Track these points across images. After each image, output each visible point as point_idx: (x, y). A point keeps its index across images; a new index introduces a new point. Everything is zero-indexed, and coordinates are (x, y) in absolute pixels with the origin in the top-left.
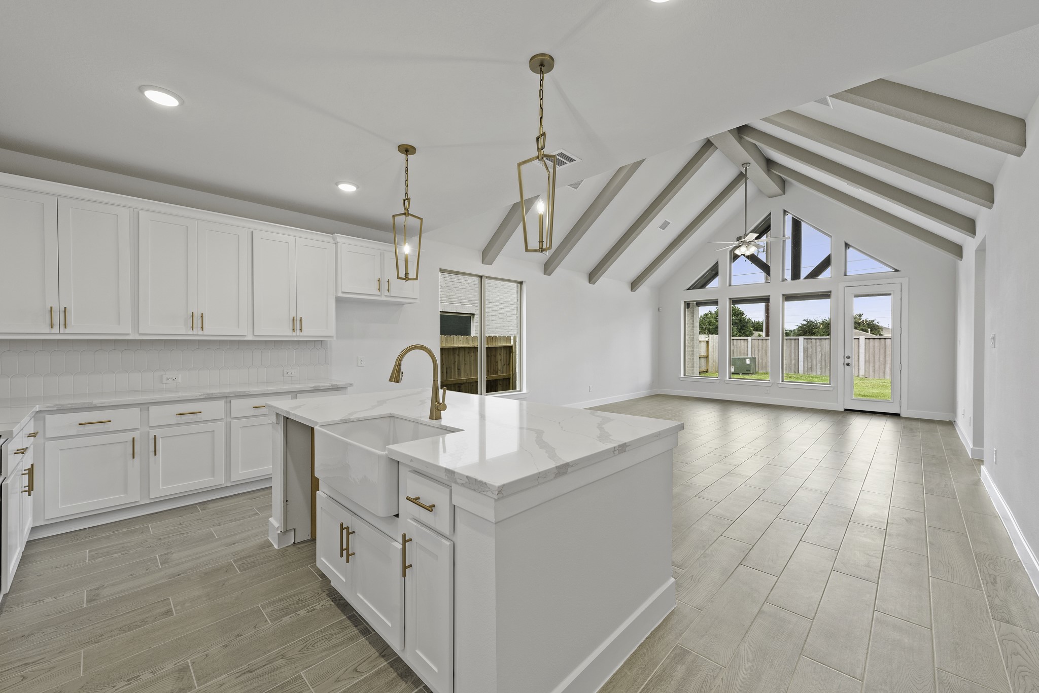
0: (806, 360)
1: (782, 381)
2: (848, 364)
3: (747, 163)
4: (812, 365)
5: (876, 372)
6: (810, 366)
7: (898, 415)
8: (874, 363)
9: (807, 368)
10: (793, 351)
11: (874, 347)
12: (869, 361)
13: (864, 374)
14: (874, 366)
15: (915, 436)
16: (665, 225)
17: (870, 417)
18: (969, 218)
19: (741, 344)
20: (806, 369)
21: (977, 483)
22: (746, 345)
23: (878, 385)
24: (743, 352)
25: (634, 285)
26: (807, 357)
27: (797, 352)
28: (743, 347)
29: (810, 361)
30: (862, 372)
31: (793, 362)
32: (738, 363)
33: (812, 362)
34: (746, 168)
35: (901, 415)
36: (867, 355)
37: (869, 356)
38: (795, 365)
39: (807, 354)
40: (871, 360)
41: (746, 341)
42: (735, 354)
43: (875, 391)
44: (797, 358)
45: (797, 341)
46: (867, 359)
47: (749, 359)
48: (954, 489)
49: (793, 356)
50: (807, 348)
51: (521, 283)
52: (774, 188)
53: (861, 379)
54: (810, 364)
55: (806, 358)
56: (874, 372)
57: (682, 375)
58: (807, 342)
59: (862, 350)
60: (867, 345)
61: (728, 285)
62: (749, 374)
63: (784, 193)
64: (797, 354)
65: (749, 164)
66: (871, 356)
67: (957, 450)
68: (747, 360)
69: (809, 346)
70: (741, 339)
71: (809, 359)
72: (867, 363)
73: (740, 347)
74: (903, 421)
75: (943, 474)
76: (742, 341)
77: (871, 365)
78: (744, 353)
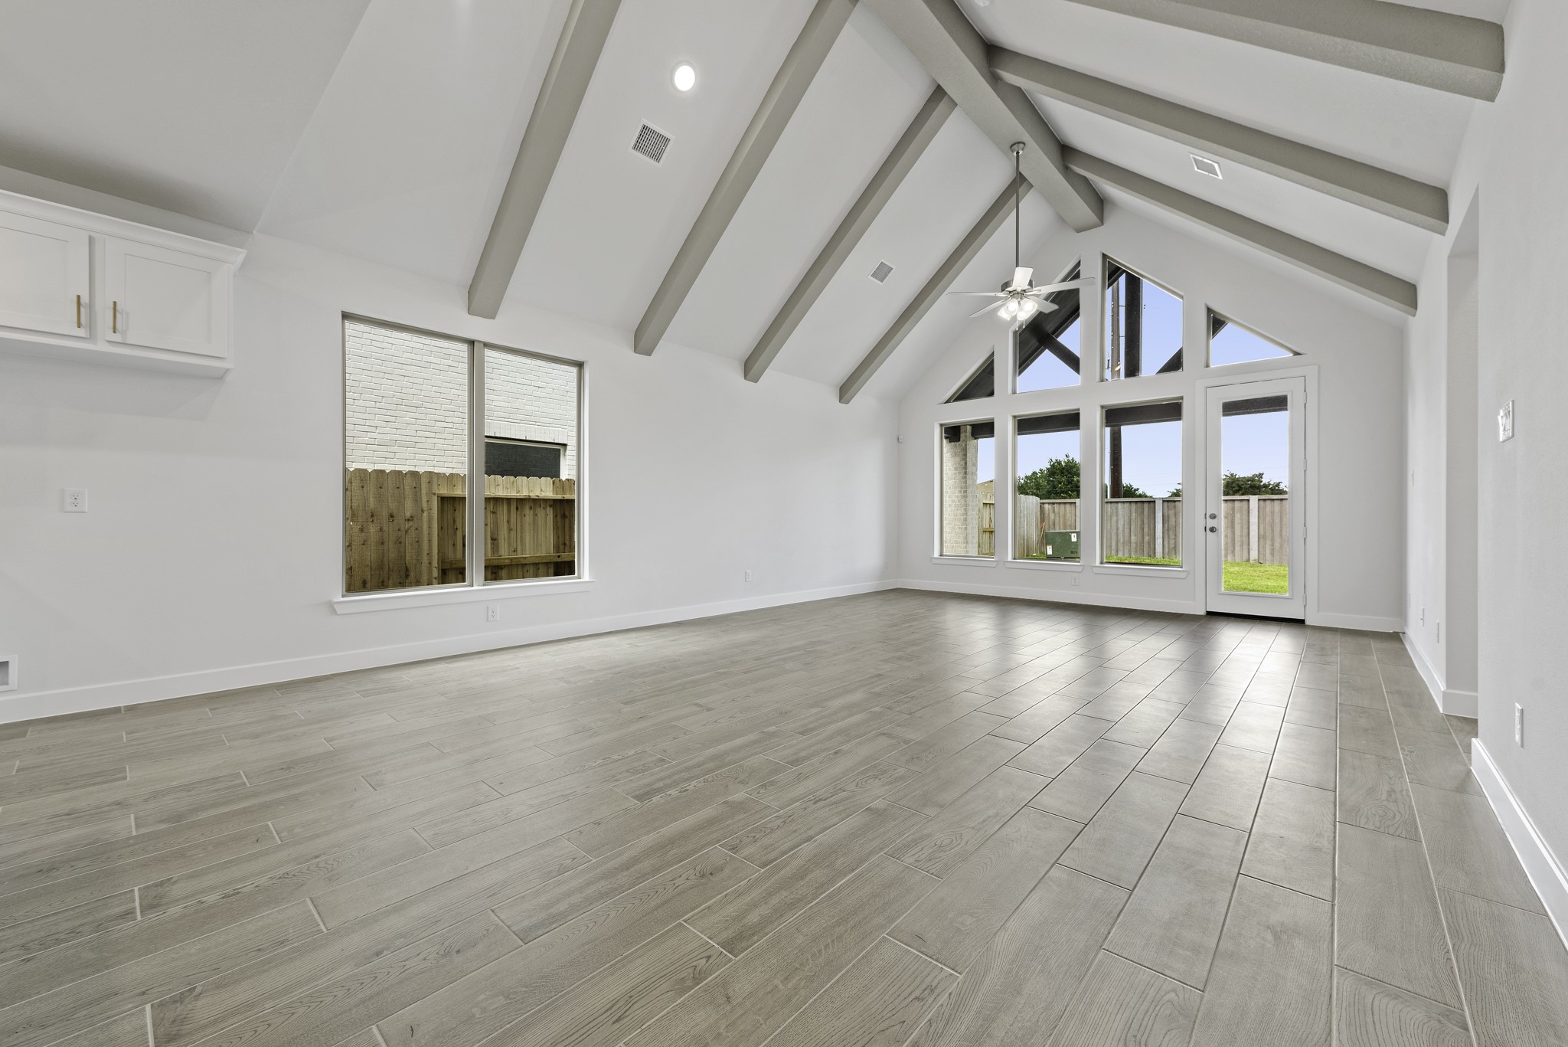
0: (1166, 539)
1: (1101, 563)
2: (1212, 530)
3: (1019, 143)
4: (1175, 544)
5: (1276, 554)
6: (1172, 546)
7: (1300, 622)
8: (1273, 540)
9: (1169, 548)
10: (1146, 521)
11: (1273, 513)
12: (1264, 537)
13: (1257, 558)
14: (1273, 545)
15: (1328, 663)
16: (882, 272)
17: (1252, 625)
18: (1435, 187)
19: (1065, 511)
20: (1166, 550)
21: (1465, 784)
22: (1073, 512)
23: (1276, 575)
24: (1068, 523)
25: (846, 390)
26: (1168, 530)
27: (1152, 522)
28: (1068, 515)
29: (1172, 537)
30: (1254, 555)
31: (1147, 538)
32: (1058, 540)
33: (1175, 539)
34: (1018, 153)
35: (1307, 622)
36: (1262, 527)
37: (1265, 528)
38: (1149, 544)
39: (1168, 526)
40: (1267, 534)
41: (1073, 506)
42: (1057, 527)
43: (1270, 583)
44: (1152, 532)
45: (1152, 504)
46: (1262, 532)
47: (1075, 535)
48: (1411, 807)
49: (1146, 530)
50: (1168, 517)
51: (580, 365)
52: (1083, 211)
53: (1252, 566)
54: (1172, 542)
55: (1166, 532)
56: (1272, 554)
57: (936, 554)
58: (1168, 507)
59: (1254, 519)
60: (1261, 511)
61: (1010, 391)
62: (1074, 558)
63: (1102, 220)
64: (1152, 526)
65: (1022, 145)
66: (1268, 528)
67: (1414, 694)
68: (1073, 535)
69: (1171, 512)
70: (1065, 503)
71: (1171, 533)
72: (1261, 540)
73: (1065, 516)
74: (1309, 632)
75: (1384, 758)
76: (1068, 506)
77: (1268, 542)
78: (1070, 526)
